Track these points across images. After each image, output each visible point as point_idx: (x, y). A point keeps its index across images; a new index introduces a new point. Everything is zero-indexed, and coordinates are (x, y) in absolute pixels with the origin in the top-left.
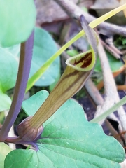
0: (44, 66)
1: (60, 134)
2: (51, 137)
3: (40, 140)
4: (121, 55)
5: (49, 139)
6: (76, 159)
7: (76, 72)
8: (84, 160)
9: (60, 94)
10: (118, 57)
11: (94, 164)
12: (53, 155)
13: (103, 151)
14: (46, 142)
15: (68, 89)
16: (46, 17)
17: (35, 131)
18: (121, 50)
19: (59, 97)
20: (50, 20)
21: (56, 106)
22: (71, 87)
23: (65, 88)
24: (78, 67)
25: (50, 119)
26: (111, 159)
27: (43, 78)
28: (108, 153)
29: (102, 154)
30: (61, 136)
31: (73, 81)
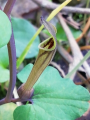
0: (28, 45)
1: (46, 90)
2: (40, 94)
3: (34, 97)
4: (79, 27)
5: (39, 95)
6: (59, 104)
7: (46, 52)
8: (64, 104)
9: (39, 66)
10: (77, 28)
11: (71, 105)
12: (44, 105)
13: (76, 96)
14: (37, 98)
15: (43, 63)
16: (25, 9)
17: (29, 92)
18: (79, 22)
19: (39, 69)
20: (27, 11)
21: (38, 75)
22: (45, 61)
23: (41, 62)
24: (46, 49)
25: (37, 82)
26: (81, 100)
27: (30, 52)
28: (79, 97)
29: (75, 98)
30: (46, 91)
31: (45, 57)
